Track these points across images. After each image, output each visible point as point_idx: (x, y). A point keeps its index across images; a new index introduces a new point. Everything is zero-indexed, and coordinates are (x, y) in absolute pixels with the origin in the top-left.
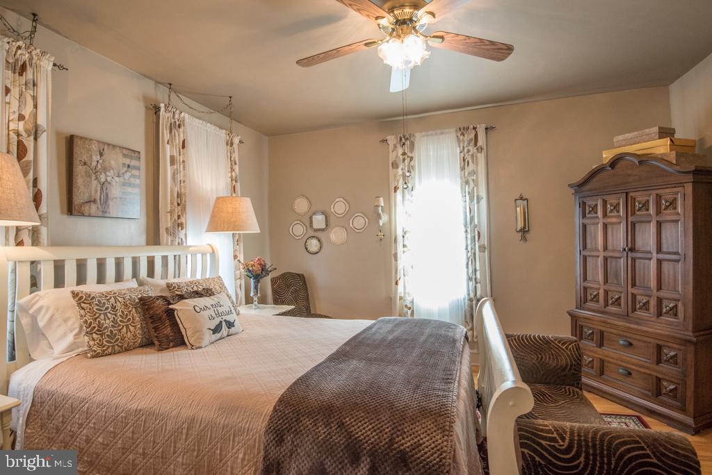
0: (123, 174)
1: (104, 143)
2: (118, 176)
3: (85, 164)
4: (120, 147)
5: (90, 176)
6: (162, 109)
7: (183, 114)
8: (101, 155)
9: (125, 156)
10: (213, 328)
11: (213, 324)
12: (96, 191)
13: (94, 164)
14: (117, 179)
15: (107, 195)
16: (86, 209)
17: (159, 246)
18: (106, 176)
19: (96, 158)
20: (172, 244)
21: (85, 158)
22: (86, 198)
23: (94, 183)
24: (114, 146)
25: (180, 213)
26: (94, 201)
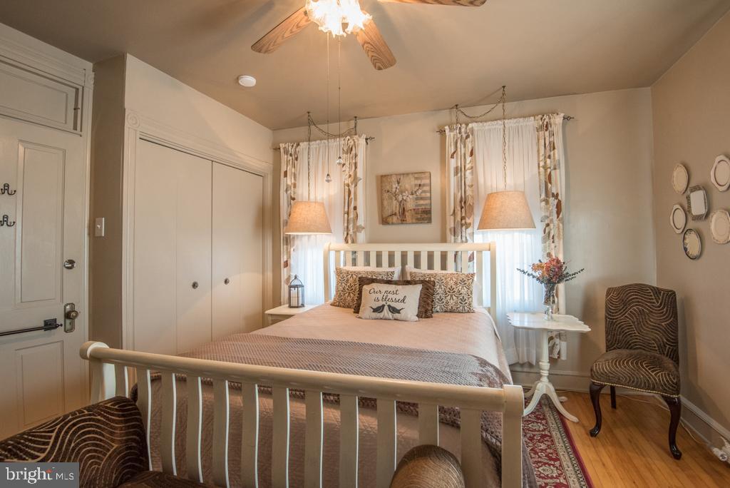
0: (415, 192)
1: (400, 174)
2: (412, 194)
3: (388, 191)
4: (412, 173)
5: (391, 199)
6: (447, 131)
7: (470, 125)
8: (398, 183)
9: (416, 178)
10: (375, 307)
11: (376, 305)
12: (396, 207)
13: (394, 190)
14: (411, 197)
15: (404, 209)
16: (390, 220)
17: (445, 244)
18: (403, 196)
19: (395, 186)
20: (455, 242)
21: (388, 188)
22: (390, 212)
23: (395, 202)
24: (408, 174)
25: (463, 215)
26: (395, 214)
